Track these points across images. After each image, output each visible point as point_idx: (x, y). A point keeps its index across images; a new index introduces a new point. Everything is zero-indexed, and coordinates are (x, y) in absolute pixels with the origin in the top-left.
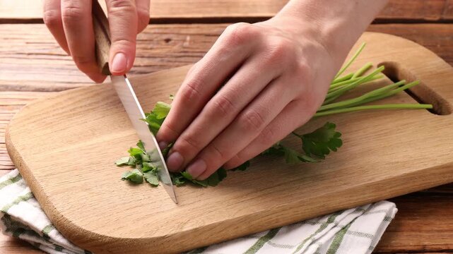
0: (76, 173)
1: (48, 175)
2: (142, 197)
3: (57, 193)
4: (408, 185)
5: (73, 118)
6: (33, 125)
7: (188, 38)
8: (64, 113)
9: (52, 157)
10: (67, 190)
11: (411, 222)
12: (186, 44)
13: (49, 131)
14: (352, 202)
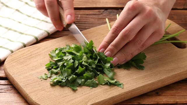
0: (37, 83)
1: (26, 85)
2: (67, 92)
3: (32, 93)
4: (174, 80)
5: (31, 59)
6: (15, 63)
7: (79, 16)
8: (27, 57)
9: (26, 77)
10: (36, 91)
11: (172, 92)
12: (79, 18)
13: (22, 65)
14: (153, 88)
